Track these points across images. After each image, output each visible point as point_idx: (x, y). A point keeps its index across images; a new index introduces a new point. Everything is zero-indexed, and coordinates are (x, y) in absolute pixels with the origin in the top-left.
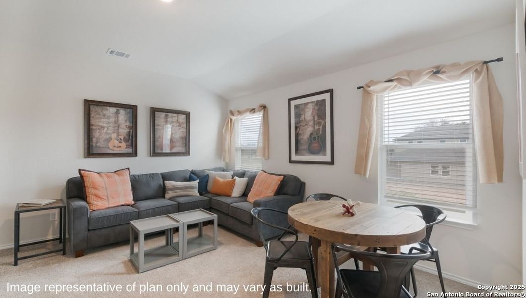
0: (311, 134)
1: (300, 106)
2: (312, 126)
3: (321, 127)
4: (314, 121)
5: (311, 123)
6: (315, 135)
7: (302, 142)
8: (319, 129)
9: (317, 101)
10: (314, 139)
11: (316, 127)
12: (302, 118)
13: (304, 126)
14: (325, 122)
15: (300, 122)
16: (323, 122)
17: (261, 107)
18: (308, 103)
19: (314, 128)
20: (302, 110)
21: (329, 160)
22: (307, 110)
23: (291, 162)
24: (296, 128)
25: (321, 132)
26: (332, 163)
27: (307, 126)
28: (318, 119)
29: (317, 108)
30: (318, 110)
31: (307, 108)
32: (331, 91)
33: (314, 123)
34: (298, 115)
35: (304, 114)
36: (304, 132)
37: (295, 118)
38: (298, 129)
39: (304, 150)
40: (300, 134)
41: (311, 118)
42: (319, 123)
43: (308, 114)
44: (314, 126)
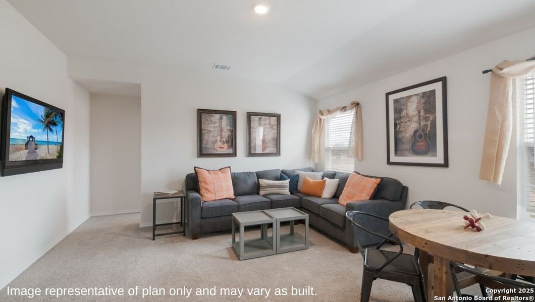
0: (416, 132)
1: (401, 100)
2: (417, 123)
3: (429, 123)
4: (419, 116)
5: (416, 119)
6: (420, 132)
7: (404, 141)
8: (426, 125)
9: (423, 93)
10: (420, 136)
11: (423, 123)
12: (404, 113)
13: (406, 122)
14: (435, 117)
15: (401, 118)
16: (431, 117)
17: (354, 104)
18: (411, 96)
19: (420, 125)
20: (404, 105)
21: (442, 162)
22: (409, 104)
23: (389, 163)
24: (396, 125)
25: (429, 129)
26: (446, 165)
27: (410, 122)
28: (425, 114)
29: (423, 101)
30: (425, 103)
31: (411, 102)
32: (443, 80)
33: (420, 119)
34: (398, 111)
35: (407, 110)
36: (406, 130)
37: (395, 114)
38: (398, 126)
39: (406, 150)
40: (401, 132)
41: (416, 112)
42: (426, 119)
43: (412, 108)
44: (420, 122)
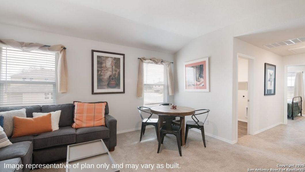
0: (110, 76)
1: (102, 57)
2: (111, 72)
3: (117, 73)
4: (112, 69)
5: (111, 69)
6: (112, 77)
7: (103, 80)
8: (116, 74)
9: (115, 58)
10: (113, 79)
11: (114, 72)
12: (104, 65)
13: (105, 70)
14: (120, 71)
15: (101, 67)
16: (118, 71)
17: (62, 47)
18: (108, 57)
19: (112, 73)
20: (104, 60)
21: (122, 91)
22: (107, 61)
23: (93, 93)
24: (98, 71)
25: (117, 76)
26: (124, 92)
27: (107, 71)
28: (115, 68)
29: (114, 62)
30: (116, 63)
31: (108, 60)
32: (123, 55)
33: (112, 70)
34: (100, 63)
35: (105, 64)
36: (104, 74)
37: (98, 64)
38: (100, 72)
39: (105, 85)
40: (102, 75)
41: (110, 66)
42: (116, 71)
43: (109, 63)
44: (112, 71)
